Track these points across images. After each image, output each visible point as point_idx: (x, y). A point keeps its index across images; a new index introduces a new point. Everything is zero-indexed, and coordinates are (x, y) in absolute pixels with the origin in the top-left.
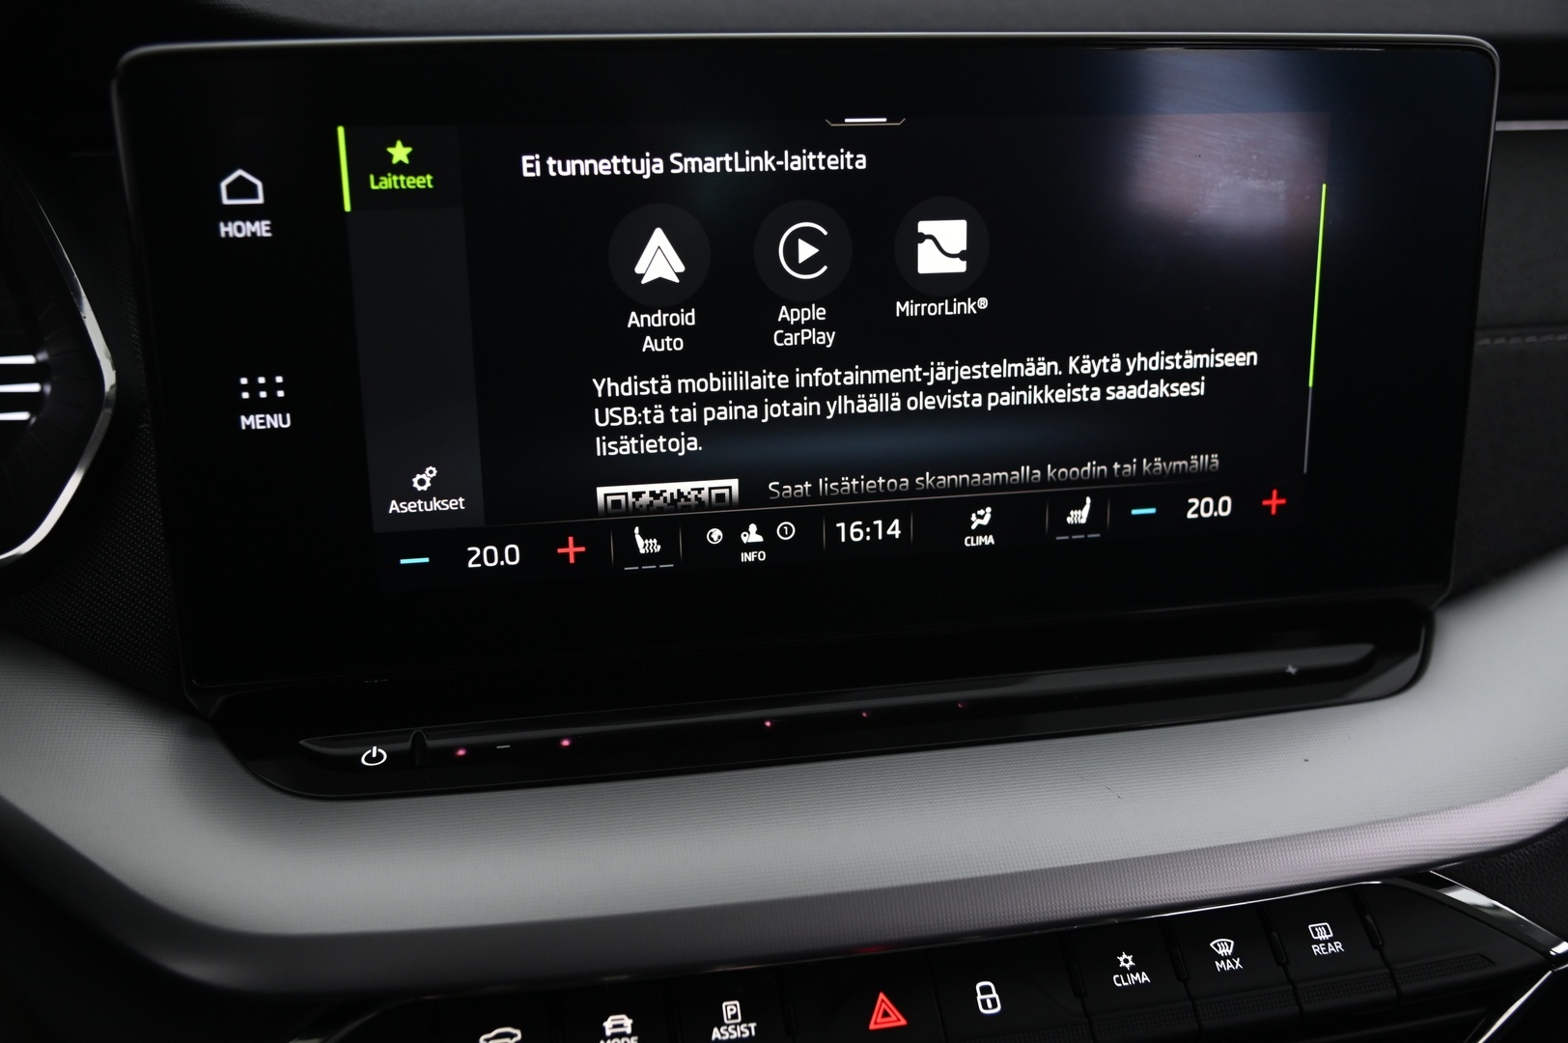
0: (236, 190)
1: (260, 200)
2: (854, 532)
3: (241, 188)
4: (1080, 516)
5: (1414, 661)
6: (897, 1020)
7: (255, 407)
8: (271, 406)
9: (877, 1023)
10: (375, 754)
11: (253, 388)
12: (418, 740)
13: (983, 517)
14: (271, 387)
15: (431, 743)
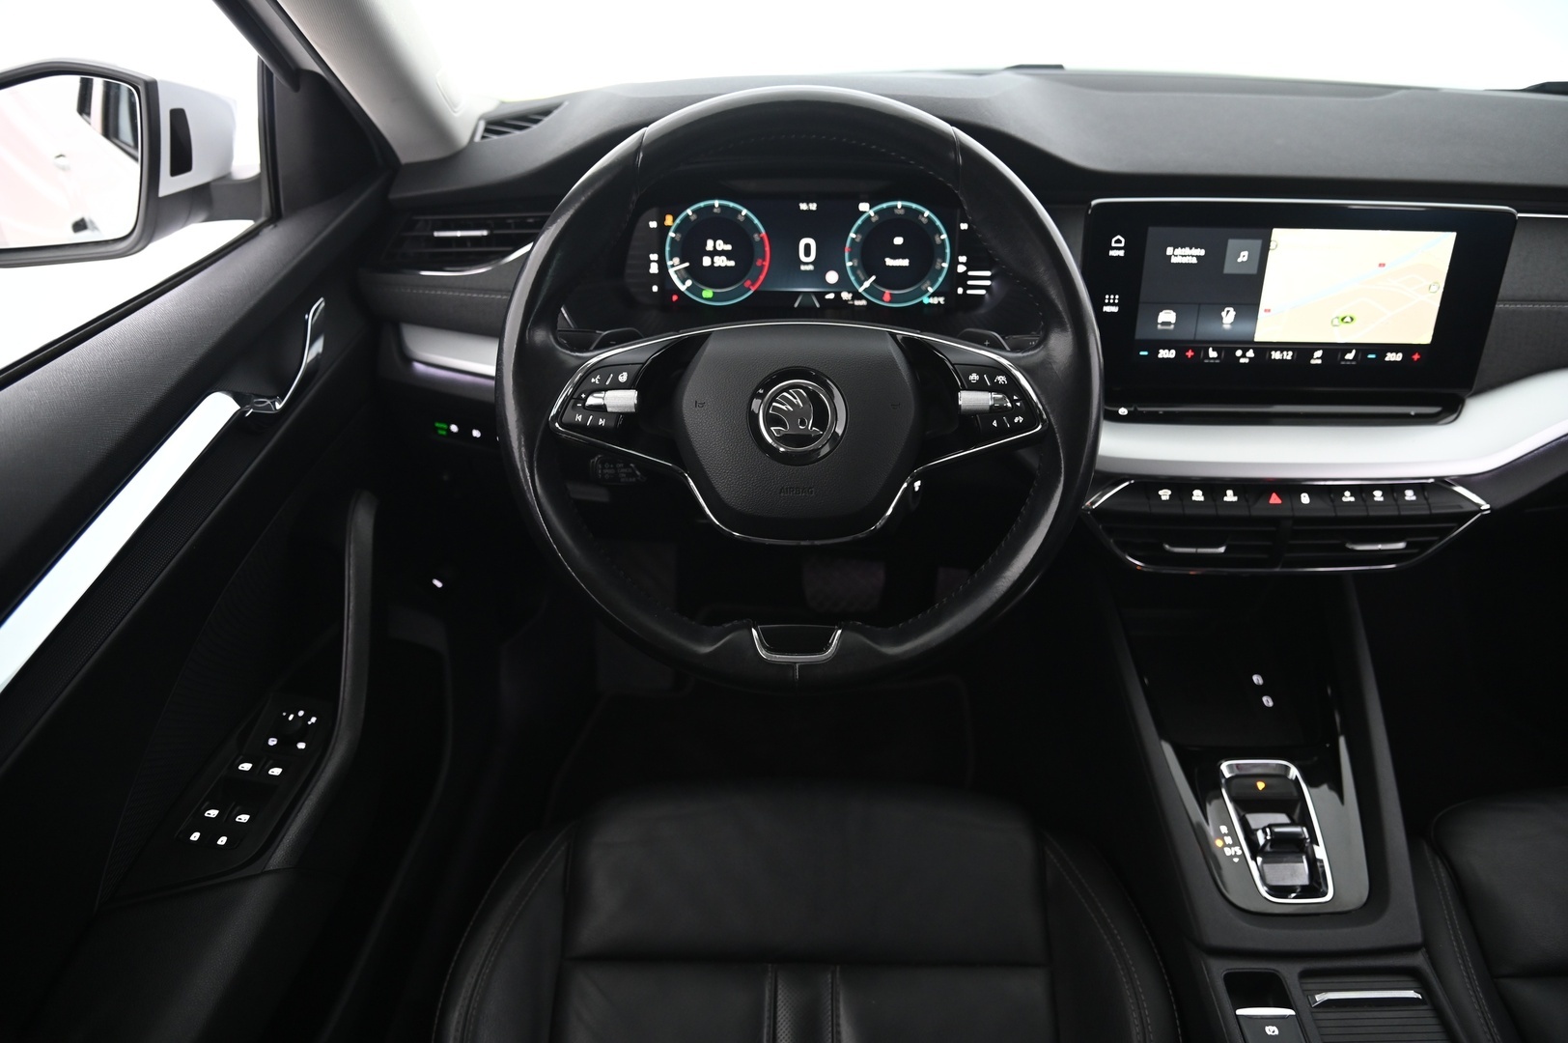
0: (1116, 242)
1: (1122, 245)
2: (1276, 355)
3: (1118, 241)
4: (1350, 356)
5: (1455, 416)
6: (1279, 501)
7: (1109, 304)
8: (1114, 304)
9: (1272, 501)
10: (1123, 411)
11: (1109, 299)
12: (1136, 409)
13: (1318, 354)
14: (1114, 299)
15: (1140, 409)
